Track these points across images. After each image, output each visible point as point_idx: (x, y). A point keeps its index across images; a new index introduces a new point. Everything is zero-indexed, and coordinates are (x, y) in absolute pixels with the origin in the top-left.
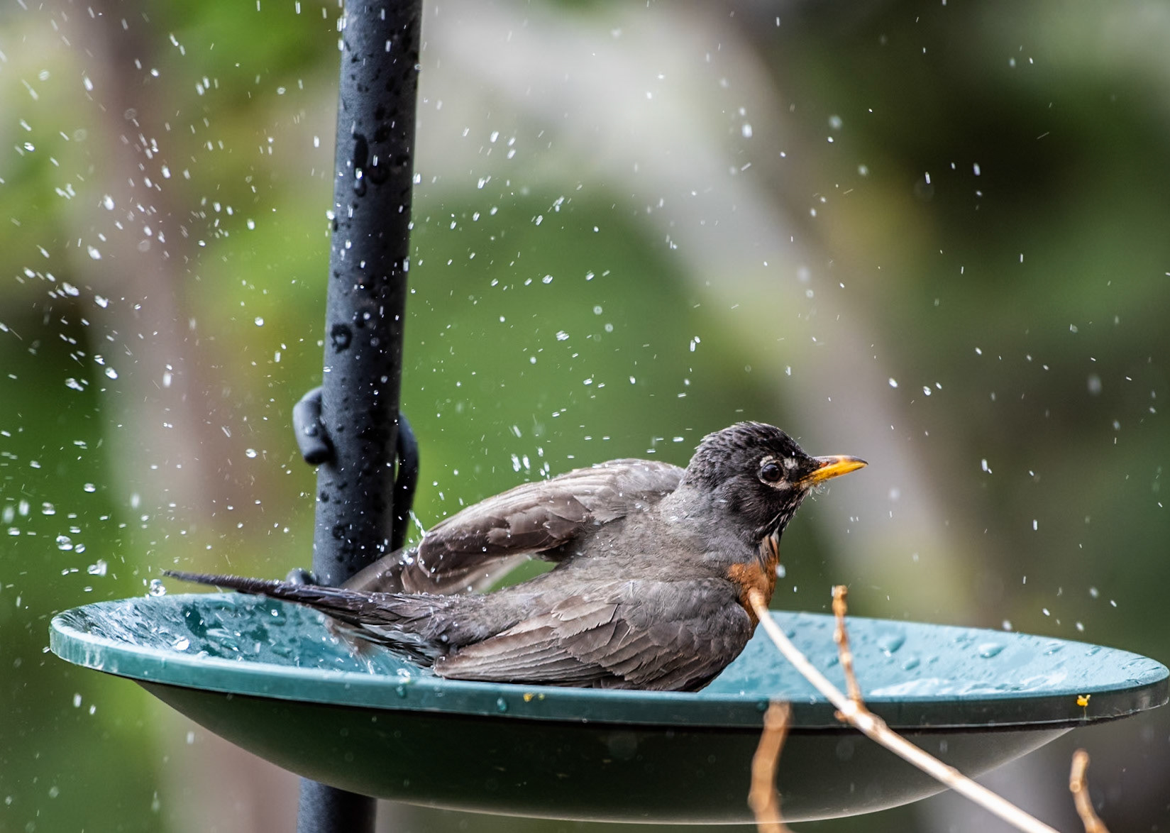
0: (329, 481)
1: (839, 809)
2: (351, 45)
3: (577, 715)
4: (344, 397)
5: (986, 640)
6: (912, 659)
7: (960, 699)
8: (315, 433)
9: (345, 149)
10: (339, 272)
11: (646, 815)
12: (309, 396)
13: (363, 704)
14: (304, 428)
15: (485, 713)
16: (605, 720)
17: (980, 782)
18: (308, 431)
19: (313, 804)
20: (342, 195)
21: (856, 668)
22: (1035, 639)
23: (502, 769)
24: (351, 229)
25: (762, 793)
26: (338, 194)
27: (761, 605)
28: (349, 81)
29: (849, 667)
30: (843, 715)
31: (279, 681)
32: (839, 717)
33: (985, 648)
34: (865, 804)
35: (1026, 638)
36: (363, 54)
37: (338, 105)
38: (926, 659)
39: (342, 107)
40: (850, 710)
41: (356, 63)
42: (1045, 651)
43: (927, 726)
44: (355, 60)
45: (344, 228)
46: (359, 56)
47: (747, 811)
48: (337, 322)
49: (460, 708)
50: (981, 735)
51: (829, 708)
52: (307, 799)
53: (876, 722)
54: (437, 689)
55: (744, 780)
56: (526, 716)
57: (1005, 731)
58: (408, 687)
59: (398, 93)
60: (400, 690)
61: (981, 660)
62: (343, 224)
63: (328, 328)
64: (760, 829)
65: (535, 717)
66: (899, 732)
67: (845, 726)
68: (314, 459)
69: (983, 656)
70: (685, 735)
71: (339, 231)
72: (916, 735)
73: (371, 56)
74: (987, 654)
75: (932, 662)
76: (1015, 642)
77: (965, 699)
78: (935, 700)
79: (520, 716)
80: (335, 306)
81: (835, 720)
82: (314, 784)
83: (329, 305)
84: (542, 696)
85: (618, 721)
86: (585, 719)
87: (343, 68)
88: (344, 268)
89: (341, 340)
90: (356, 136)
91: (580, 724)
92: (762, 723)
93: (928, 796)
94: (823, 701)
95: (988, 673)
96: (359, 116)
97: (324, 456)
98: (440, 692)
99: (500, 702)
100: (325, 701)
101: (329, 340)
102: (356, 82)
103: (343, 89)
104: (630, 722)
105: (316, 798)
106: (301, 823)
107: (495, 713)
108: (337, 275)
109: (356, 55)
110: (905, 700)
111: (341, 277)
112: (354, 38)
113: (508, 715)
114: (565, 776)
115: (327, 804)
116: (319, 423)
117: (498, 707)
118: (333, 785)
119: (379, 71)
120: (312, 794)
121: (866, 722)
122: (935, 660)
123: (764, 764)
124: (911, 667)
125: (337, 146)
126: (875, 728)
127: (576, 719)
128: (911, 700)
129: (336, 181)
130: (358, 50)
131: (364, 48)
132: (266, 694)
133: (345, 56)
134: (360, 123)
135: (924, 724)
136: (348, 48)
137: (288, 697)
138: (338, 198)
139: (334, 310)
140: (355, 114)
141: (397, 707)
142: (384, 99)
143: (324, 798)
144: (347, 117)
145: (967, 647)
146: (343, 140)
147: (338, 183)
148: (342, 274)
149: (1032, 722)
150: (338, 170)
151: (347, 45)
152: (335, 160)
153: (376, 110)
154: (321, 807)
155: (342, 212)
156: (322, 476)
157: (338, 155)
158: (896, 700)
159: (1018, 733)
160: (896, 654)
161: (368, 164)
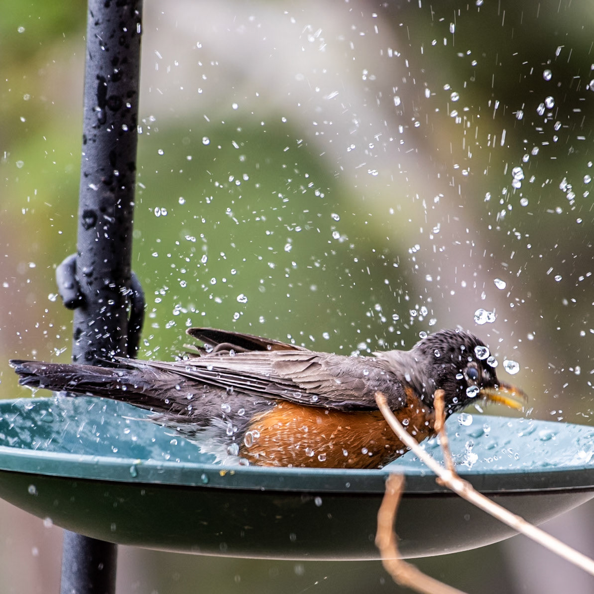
0: (82, 321)
1: (442, 549)
2: (94, 13)
3: (257, 485)
4: (92, 261)
5: (545, 428)
6: (492, 442)
7: (526, 472)
8: (72, 287)
9: (91, 87)
10: (87, 173)
11: (307, 554)
12: (67, 260)
13: (107, 479)
14: (64, 283)
15: (193, 484)
16: (277, 489)
17: (541, 528)
18: (67, 285)
19: (73, 547)
20: (90, 119)
21: (452, 448)
22: (578, 427)
23: (205, 523)
24: (96, 143)
25: (385, 536)
26: (87, 118)
27: (384, 403)
28: (94, 39)
29: (446, 447)
30: (441, 479)
31: (49, 463)
32: (439, 482)
33: (543, 433)
34: (459, 546)
35: (572, 426)
36: (103, 19)
37: (86, 55)
38: (502, 442)
39: (88, 57)
40: (446, 477)
41: (98, 26)
42: (585, 436)
43: (503, 490)
44: (97, 24)
45: (91, 142)
46: (100, 21)
47: (376, 550)
48: (86, 208)
49: (175, 481)
50: (541, 496)
51: (433, 477)
52: (69, 544)
53: (465, 485)
54: (159, 468)
55: (373, 527)
56: (222, 486)
57: (557, 493)
58: (138, 466)
59: (127, 47)
60: (132, 470)
61: (541, 443)
62: (90, 139)
63: (80, 213)
64: (385, 564)
65: (228, 487)
66: (487, 495)
67: (445, 491)
68: (71, 305)
69: (542, 440)
70: (333, 498)
71: (88, 144)
72: (495, 497)
73: (109, 21)
74: (545, 438)
75: (506, 444)
76: (566, 430)
77: (529, 471)
78: (508, 472)
79: (217, 486)
80: (85, 197)
81: (438, 485)
82: (73, 534)
83: (80, 196)
84: (232, 472)
85: (286, 489)
86: (263, 488)
87: (89, 29)
88: (91, 171)
89: (89, 221)
90: (98, 77)
91: (260, 491)
92: (384, 488)
93: (504, 539)
94: (430, 474)
95: (546, 451)
96: (100, 63)
97: (78, 303)
98: (161, 470)
99: (203, 477)
100: (80, 477)
101: (80, 221)
102: (97, 40)
103: (89, 44)
104: (295, 490)
105: (75, 543)
106: (64, 560)
107: (200, 484)
108: (86, 175)
109: (98, 20)
110: (487, 473)
111: (89, 177)
112: (97, 8)
113: (209, 486)
114: (249, 528)
115: (83, 548)
116: (75, 279)
117: (202, 480)
118: (87, 535)
119: (114, 31)
120: (72, 540)
121: (458, 486)
122: (509, 442)
123: (386, 515)
124: (492, 448)
125: (85, 84)
126: (464, 490)
127: (257, 488)
128: (492, 473)
129: (85, 109)
130: (99, 16)
131: (103, 14)
132: (38, 472)
133: (91, 20)
134: (101, 68)
135: (501, 489)
136: (93, 16)
137: (54, 474)
138: (87, 121)
139: (84, 200)
140: (98, 62)
141: (131, 481)
142: (118, 51)
143: (80, 542)
144: (92, 64)
145: (530, 433)
146: (89, 80)
147: (87, 110)
148: (91, 175)
149: (577, 487)
150: (86, 101)
151: (92, 13)
152: (84, 94)
153: (112, 59)
154: (79, 549)
155: (90, 131)
156: (77, 317)
157: (86, 91)
158: (481, 473)
159: (567, 494)
160: (479, 439)
161: (107, 97)
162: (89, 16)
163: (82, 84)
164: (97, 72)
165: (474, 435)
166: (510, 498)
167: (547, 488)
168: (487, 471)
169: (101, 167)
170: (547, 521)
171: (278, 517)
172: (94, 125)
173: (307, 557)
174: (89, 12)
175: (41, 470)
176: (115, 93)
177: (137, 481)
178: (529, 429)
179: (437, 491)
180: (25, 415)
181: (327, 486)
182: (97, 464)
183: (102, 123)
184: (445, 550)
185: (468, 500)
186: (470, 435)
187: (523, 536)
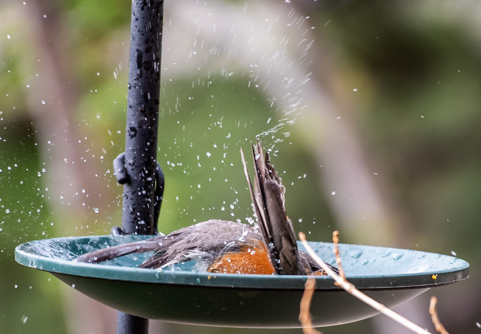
0: (128, 191)
1: (336, 322)
2: (135, 13)
4: (134, 156)
5: (396, 252)
6: (365, 261)
7: (385, 277)
8: (122, 171)
9: (133, 56)
10: (131, 106)
11: (258, 325)
12: (120, 156)
13: (143, 281)
14: (117, 169)
15: (192, 284)
16: (241, 286)
17: (394, 310)
18: (119, 170)
19: (123, 321)
20: (132, 75)
21: (343, 264)
22: (415, 252)
23: (199, 307)
24: (136, 88)
25: (304, 315)
26: (131, 74)
27: (304, 239)
28: (135, 28)
29: (340, 264)
30: (337, 283)
31: (108, 272)
32: (336, 284)
33: (395, 256)
34: (346, 320)
35: (411, 251)
36: (140, 17)
37: (130, 38)
38: (371, 261)
39: (132, 39)
40: (340, 281)
41: (137, 21)
42: (419, 257)
43: (372, 287)
44: (137, 19)
45: (133, 88)
46: (139, 18)
47: (299, 323)
48: (131, 126)
49: (182, 282)
50: (393, 291)
51: (332, 281)
52: (121, 320)
53: (351, 286)
54: (172, 274)
55: (297, 310)
56: (209, 285)
57: (403, 290)
58: (161, 274)
59: (154, 33)
60: (157, 275)
61: (393, 261)
62: (133, 86)
63: (127, 128)
64: (304, 331)
65: (212, 285)
66: (360, 290)
67: (338, 288)
68: (122, 182)
69: (394, 259)
70: (273, 292)
71: (131, 89)
72: (367, 291)
73: (143, 18)
74: (396, 258)
75: (373, 262)
76: (407, 253)
77: (387, 277)
78: (374, 277)
79: (206, 285)
80: (130, 119)
81: (335, 286)
82: (123, 314)
83: (127, 119)
84: (215, 277)
85: (246, 287)
86: (233, 286)
87: (132, 23)
88: (133, 105)
89: (132, 133)
90: (137, 50)
91: (230, 288)
92: (304, 287)
93: (372, 316)
94: (329, 278)
95: (396, 266)
96: (139, 42)
97: (126, 180)
98: (173, 276)
99: (198, 279)
101: (127, 134)
102: (137, 29)
103: (132, 31)
104: (251, 287)
105: (124, 319)
106: (118, 329)
107: (196, 284)
108: (130, 107)
109: (137, 17)
110: (363, 277)
111: (132, 108)
112: (137, 11)
113: (202, 285)
114: (225, 309)
115: (128, 322)
116: (124, 167)
117: (197, 282)
118: (131, 314)
120: (122, 317)
121: (347, 286)
122: (375, 261)
123: (305, 303)
124: (365, 264)
125: (130, 55)
126: (350, 289)
127: (229, 286)
128: (365, 277)
129: (130, 69)
130: (138, 15)
131: (140, 14)
132: (103, 277)
133: (133, 18)
134: (139, 45)
135: (370, 287)
136: (134, 15)
137: (112, 278)
138: (131, 76)
139: (129, 121)
140: (137, 41)
141: (156, 282)
142: (149, 35)
143: (127, 319)
144: (134, 42)
145: (387, 255)
146: (132, 52)
147: (131, 70)
148: (133, 107)
149: (414, 286)
150: (130, 64)
151: (134, 13)
152: (129, 60)
153: (145, 40)
154: (126, 322)
155: (132, 81)
156: (125, 188)
157: (130, 58)
158: (359, 277)
159: (408, 290)
160: (358, 259)
161: (143, 62)
162: (132, 15)
163: (128, 55)
164: (137, 47)
165: (355, 256)
166: (376, 292)
167: (396, 286)
168: (362, 276)
169: (139, 103)
170: (397, 306)
171: (241, 303)
172: (135, 78)
173: (259, 326)
174: (132, 13)
175: (104, 276)
176: (147, 60)
177: (160, 282)
178: (387, 253)
179: (334, 288)
180: (95, 245)
181: (269, 285)
182: (137, 272)
183: (140, 76)
184: (338, 322)
185: (351, 294)
186: (353, 257)
187: (383, 315)
